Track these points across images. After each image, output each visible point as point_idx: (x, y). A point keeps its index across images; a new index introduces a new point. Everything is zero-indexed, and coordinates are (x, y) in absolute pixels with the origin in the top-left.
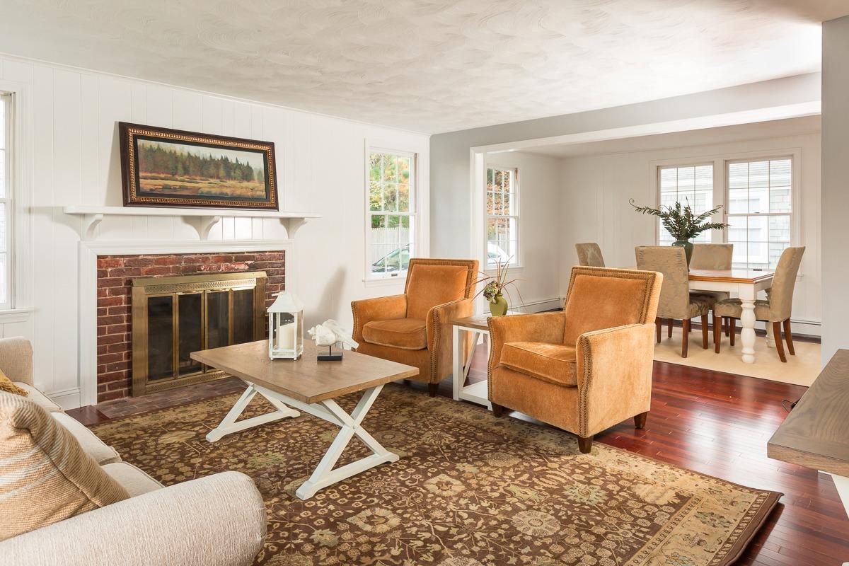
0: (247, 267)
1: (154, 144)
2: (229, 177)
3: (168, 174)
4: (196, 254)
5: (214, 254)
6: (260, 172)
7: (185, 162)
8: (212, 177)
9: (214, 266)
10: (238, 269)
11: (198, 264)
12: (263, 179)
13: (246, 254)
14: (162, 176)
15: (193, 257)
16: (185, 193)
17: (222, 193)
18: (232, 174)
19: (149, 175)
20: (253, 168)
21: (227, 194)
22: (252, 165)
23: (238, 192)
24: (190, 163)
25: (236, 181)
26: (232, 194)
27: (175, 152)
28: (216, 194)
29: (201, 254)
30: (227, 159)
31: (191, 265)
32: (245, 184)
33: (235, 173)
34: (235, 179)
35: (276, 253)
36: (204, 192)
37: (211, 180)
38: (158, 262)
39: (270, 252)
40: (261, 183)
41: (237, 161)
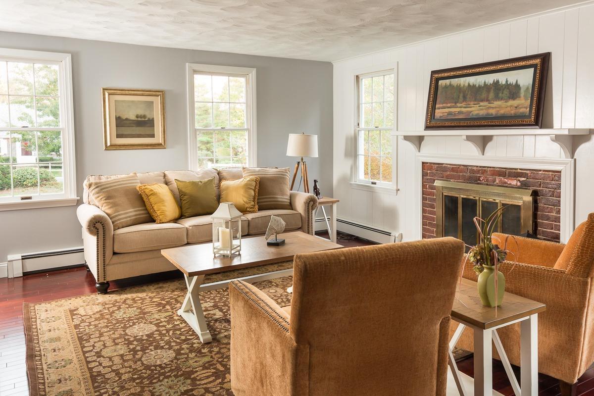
0: (519, 184)
1: (447, 82)
2: (497, 98)
3: (452, 103)
4: (477, 166)
5: (490, 167)
6: (528, 88)
7: (465, 91)
8: (482, 101)
9: (491, 178)
10: (510, 184)
11: (479, 175)
12: (529, 95)
13: (519, 171)
14: (449, 105)
15: (475, 168)
16: (461, 117)
17: (488, 114)
18: (500, 95)
19: (441, 105)
20: (521, 86)
21: (492, 114)
22: (521, 83)
23: (502, 112)
24: (468, 92)
25: (502, 101)
26: (496, 114)
27: (460, 85)
28: (482, 115)
29: (480, 167)
30: (498, 81)
31: (473, 175)
32: (511, 102)
33: (503, 93)
34: (502, 99)
35: (551, 173)
36: (474, 114)
37: (482, 104)
38: (453, 170)
39: (544, 171)
40: (526, 99)
41: (507, 81)
